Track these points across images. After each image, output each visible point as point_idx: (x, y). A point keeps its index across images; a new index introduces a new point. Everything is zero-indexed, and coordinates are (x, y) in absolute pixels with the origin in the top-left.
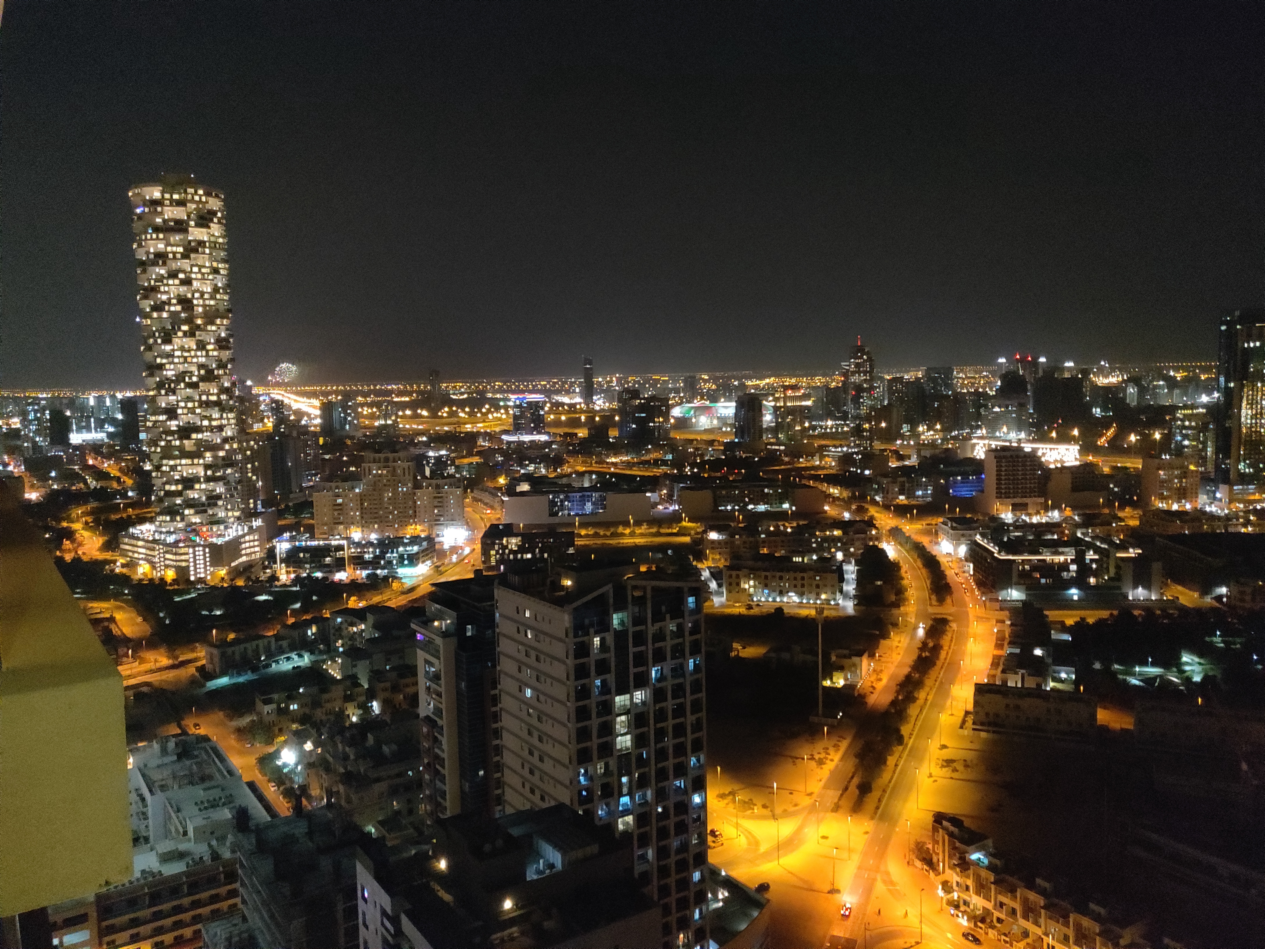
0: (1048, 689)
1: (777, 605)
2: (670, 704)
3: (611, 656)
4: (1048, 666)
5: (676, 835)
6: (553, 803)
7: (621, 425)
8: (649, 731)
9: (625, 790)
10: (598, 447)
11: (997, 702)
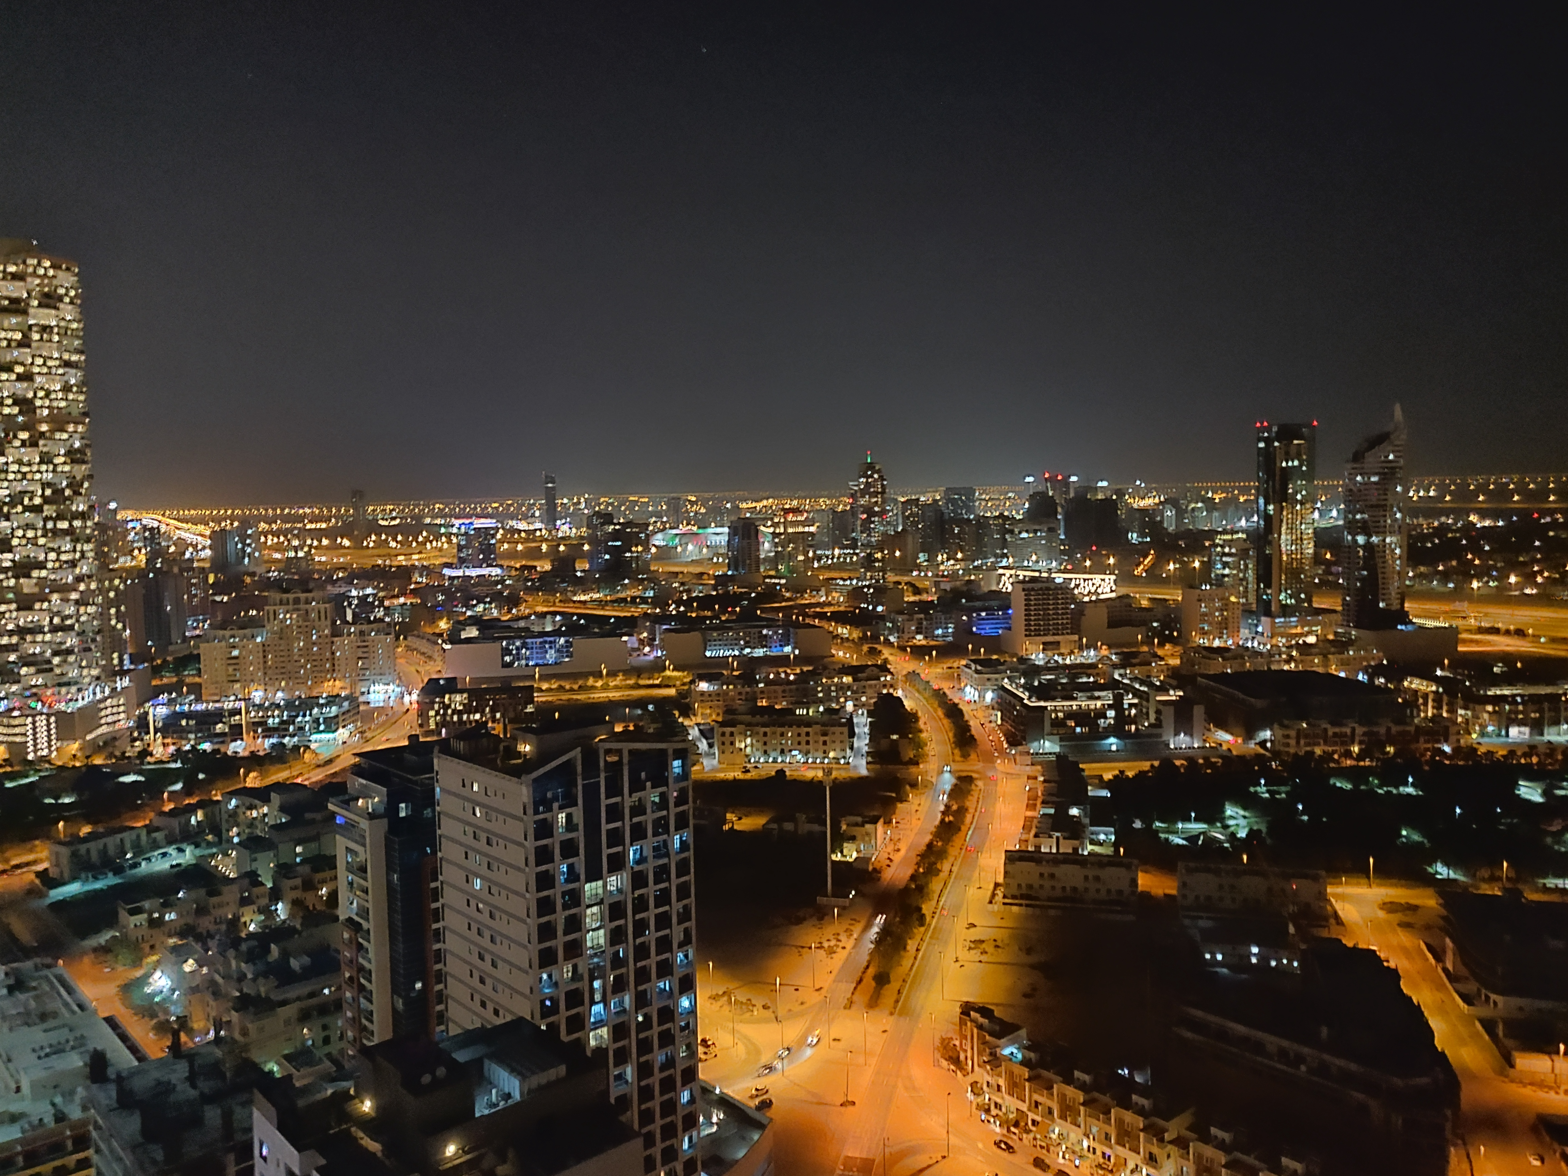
0: (1086, 853)
1: (779, 766)
2: (651, 890)
3: (580, 835)
4: (1084, 826)
5: (661, 1047)
6: (509, 1018)
7: (591, 556)
8: (626, 924)
9: (598, 997)
10: (563, 582)
11: (1029, 871)
